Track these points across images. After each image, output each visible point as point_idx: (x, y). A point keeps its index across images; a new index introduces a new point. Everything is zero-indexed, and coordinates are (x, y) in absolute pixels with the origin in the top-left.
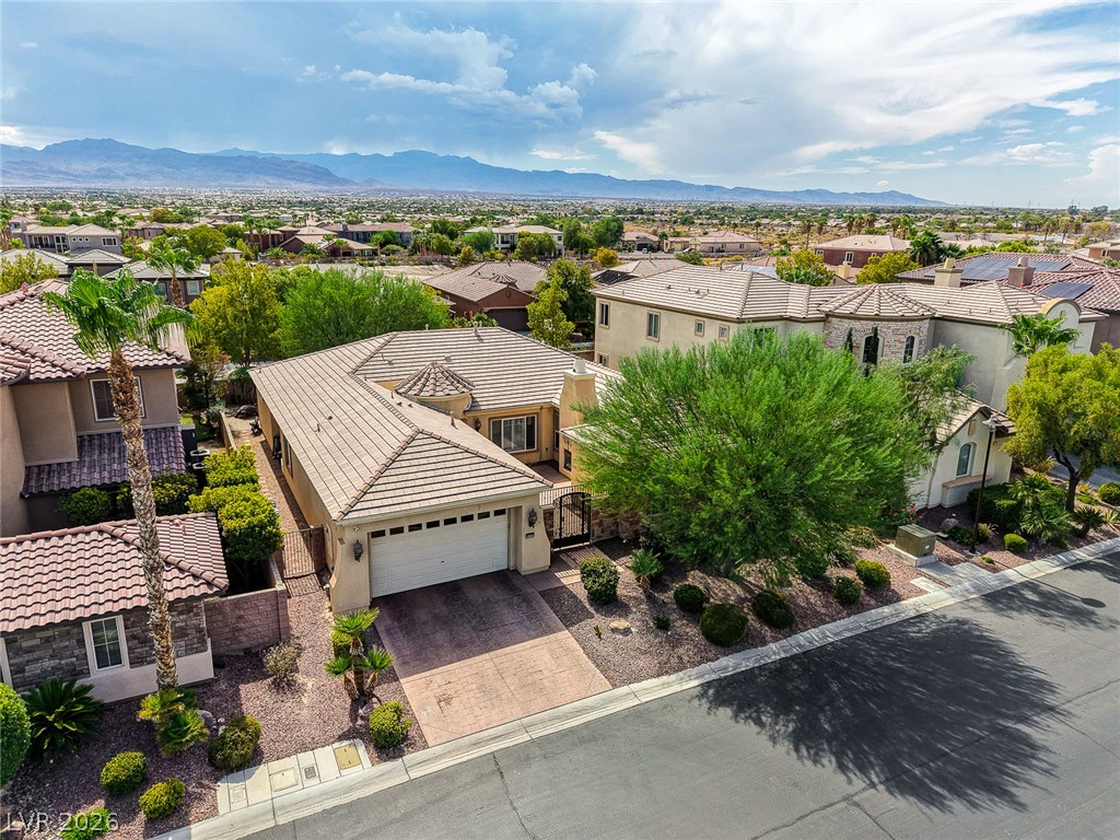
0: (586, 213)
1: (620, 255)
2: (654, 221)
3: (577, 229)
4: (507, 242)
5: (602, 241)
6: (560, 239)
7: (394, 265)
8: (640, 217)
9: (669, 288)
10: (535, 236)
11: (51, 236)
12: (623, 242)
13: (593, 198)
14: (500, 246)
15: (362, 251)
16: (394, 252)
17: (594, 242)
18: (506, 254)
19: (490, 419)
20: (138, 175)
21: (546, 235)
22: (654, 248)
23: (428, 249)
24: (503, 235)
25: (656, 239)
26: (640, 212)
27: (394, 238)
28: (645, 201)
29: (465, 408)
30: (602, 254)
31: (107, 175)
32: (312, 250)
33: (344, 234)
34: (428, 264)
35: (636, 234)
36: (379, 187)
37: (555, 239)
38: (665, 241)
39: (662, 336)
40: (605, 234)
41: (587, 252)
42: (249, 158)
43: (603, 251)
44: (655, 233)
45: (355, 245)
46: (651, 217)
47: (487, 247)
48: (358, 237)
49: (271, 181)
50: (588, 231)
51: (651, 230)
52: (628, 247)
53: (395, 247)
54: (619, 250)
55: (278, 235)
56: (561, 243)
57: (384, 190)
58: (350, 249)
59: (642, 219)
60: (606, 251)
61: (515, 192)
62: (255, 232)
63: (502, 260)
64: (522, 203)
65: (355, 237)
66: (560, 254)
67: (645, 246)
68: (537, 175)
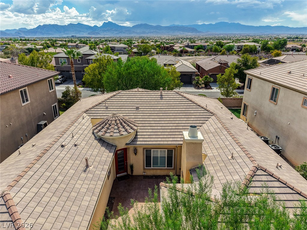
0: (275, 39)
1: (283, 53)
2: (302, 41)
3: (267, 43)
4: (240, 48)
5: (276, 47)
6: (259, 47)
7: (199, 56)
8: (296, 40)
9: (290, 73)
10: (250, 46)
11: (113, 47)
12: (286, 48)
13: (280, 34)
14: (237, 49)
15: (191, 51)
16: (201, 52)
17: (273, 48)
18: (238, 52)
19: (144, 149)
20: (151, 32)
21: (255, 46)
22: (298, 50)
23: (211, 51)
24: (238, 46)
25: (300, 47)
26: (297, 38)
27: (202, 47)
28: (299, 34)
29: (128, 142)
30: (275, 52)
31: (144, 33)
32: (176, 51)
33: (188, 46)
34: (210, 55)
35: (292, 45)
36: (210, 33)
37: (258, 47)
38: (304, 48)
39: (279, 102)
40: (278, 45)
41: (269, 52)
42: (177, 27)
43: (276, 51)
44: (301, 45)
45: (189, 50)
46: (301, 40)
47: (231, 50)
48: (192, 47)
49: (181, 33)
50: (271, 44)
51: (299, 44)
52: (288, 50)
53: (201, 50)
54: (284, 51)
55: (169, 47)
56: (260, 48)
57: (211, 34)
58: (188, 51)
59: (297, 40)
60: (277, 51)
61: (252, 33)
62: (162, 46)
63: (235, 54)
64: (253, 36)
65: (191, 47)
66: (259, 52)
67: (295, 49)
68: (261, 27)
